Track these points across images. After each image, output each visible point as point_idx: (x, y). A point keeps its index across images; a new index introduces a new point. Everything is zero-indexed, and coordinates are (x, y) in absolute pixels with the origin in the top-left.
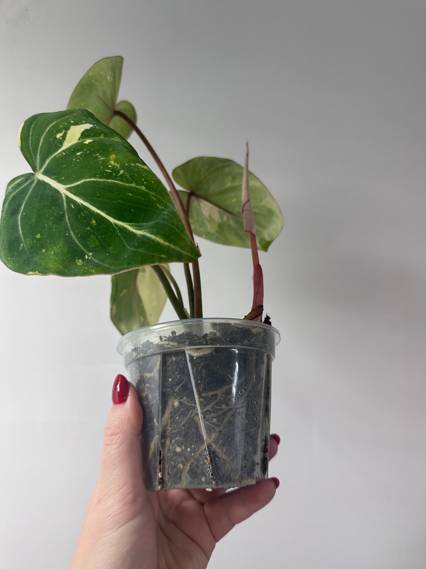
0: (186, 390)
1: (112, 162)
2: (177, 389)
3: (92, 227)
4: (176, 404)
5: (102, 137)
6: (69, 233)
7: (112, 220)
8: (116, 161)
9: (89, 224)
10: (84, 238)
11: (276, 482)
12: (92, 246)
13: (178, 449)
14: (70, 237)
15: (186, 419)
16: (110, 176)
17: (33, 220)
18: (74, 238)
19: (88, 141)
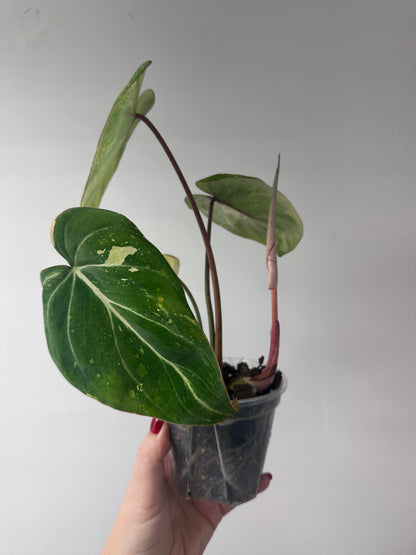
0: (212, 442)
1: (160, 306)
2: (204, 442)
3: (140, 354)
4: (203, 450)
5: (148, 268)
6: (120, 362)
7: (159, 355)
8: (165, 305)
9: (136, 351)
10: (134, 367)
11: (269, 476)
12: (142, 376)
13: (203, 478)
14: (121, 366)
15: (210, 461)
16: (158, 319)
17: (85, 342)
18: (126, 367)
19: (133, 270)
